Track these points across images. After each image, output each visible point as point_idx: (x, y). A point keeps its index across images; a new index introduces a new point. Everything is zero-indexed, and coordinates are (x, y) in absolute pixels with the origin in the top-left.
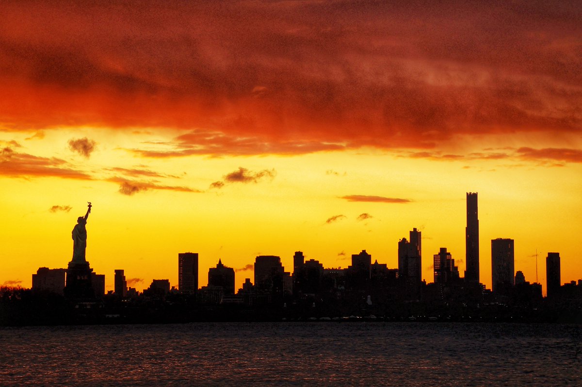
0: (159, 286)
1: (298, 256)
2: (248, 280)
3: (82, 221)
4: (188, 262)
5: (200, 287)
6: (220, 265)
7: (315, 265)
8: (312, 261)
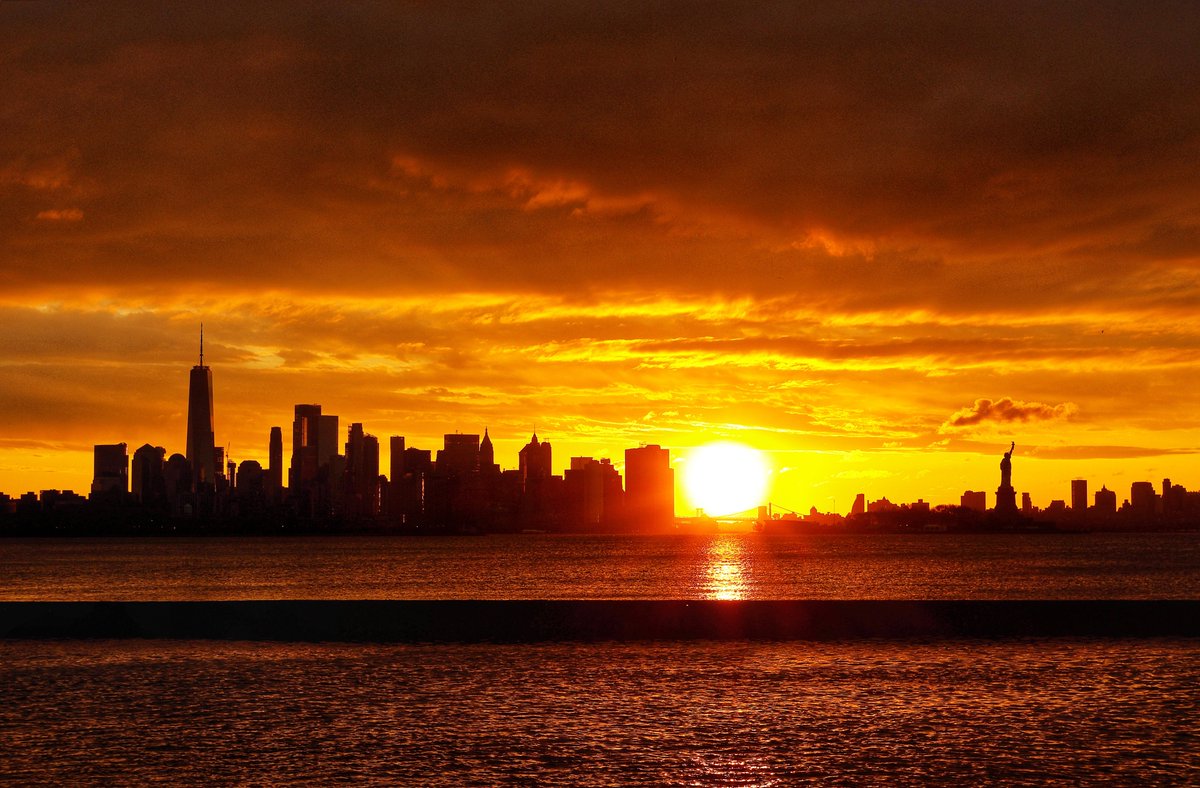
0: (1057, 505)
1: (1167, 483)
2: (1126, 501)
3: (1008, 456)
4: (1079, 487)
5: (1089, 506)
6: (1104, 489)
7: (1179, 489)
8: (1177, 486)
